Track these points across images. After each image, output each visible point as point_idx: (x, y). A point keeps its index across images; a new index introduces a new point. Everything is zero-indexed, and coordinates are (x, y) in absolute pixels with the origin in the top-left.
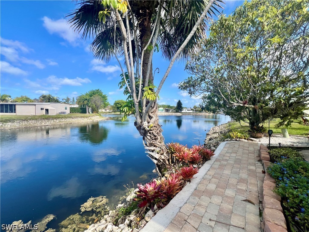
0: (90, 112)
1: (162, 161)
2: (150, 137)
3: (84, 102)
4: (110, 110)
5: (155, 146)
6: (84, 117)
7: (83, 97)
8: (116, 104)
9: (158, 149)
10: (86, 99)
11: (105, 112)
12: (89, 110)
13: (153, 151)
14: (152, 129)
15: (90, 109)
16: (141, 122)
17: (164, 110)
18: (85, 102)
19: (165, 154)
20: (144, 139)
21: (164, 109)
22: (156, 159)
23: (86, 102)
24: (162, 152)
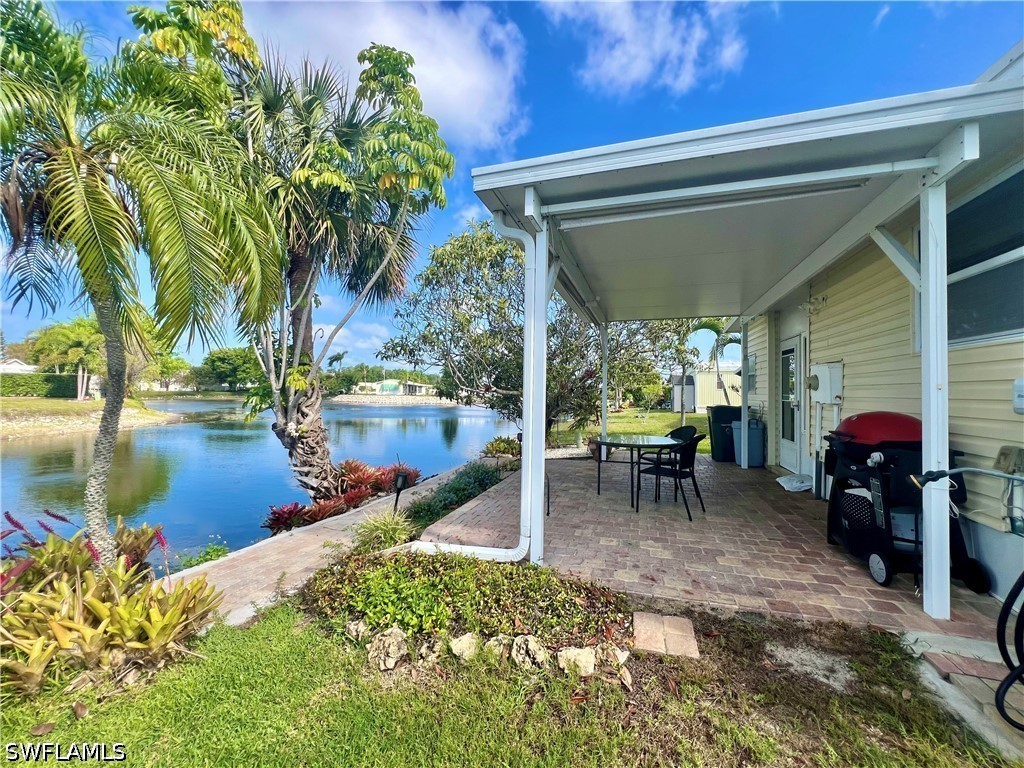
0: (91, 391)
1: (323, 490)
2: (303, 449)
3: (66, 353)
4: (187, 385)
5: (311, 466)
6: (66, 413)
7: (64, 335)
8: (214, 361)
9: (316, 470)
10: (79, 344)
11: (160, 394)
12: (91, 387)
13: (307, 474)
14: (306, 435)
15: (91, 382)
16: (286, 424)
17: (401, 387)
18: (69, 352)
19: (330, 479)
20: (291, 455)
21: (400, 383)
22: (312, 488)
23: (74, 355)
24: (323, 475)
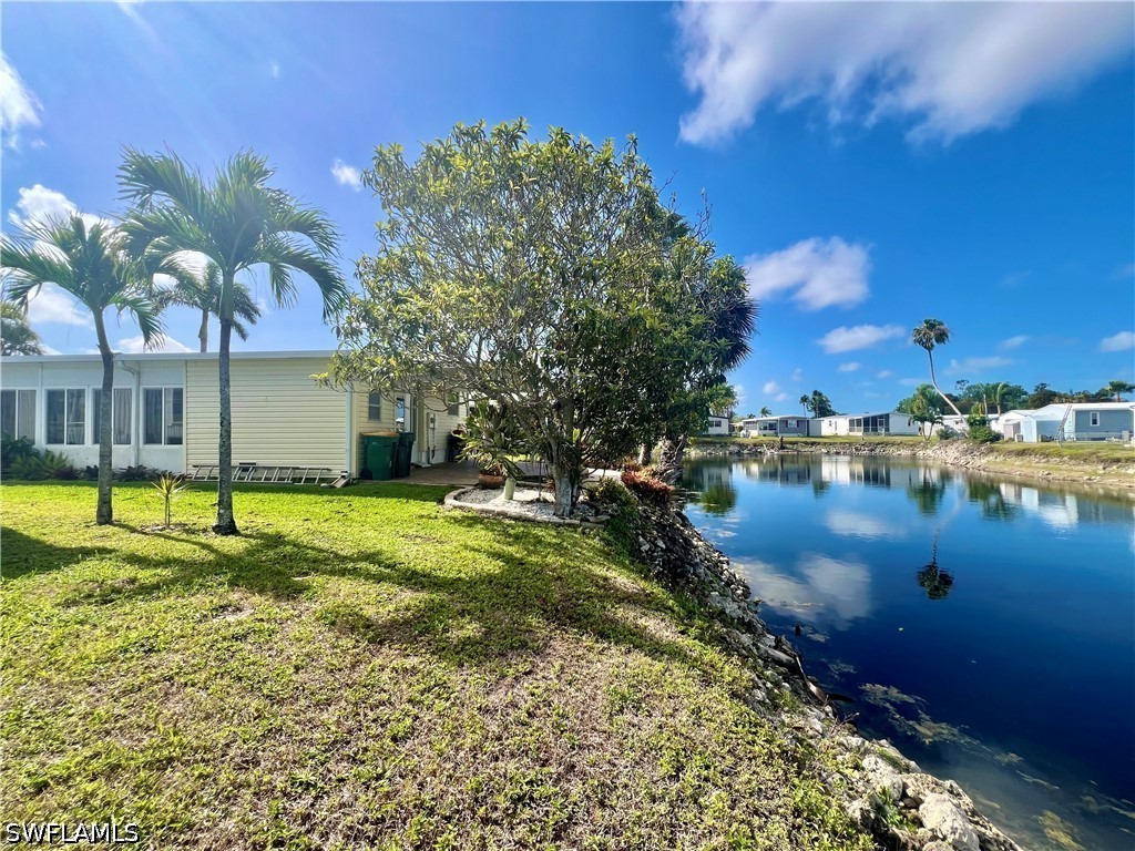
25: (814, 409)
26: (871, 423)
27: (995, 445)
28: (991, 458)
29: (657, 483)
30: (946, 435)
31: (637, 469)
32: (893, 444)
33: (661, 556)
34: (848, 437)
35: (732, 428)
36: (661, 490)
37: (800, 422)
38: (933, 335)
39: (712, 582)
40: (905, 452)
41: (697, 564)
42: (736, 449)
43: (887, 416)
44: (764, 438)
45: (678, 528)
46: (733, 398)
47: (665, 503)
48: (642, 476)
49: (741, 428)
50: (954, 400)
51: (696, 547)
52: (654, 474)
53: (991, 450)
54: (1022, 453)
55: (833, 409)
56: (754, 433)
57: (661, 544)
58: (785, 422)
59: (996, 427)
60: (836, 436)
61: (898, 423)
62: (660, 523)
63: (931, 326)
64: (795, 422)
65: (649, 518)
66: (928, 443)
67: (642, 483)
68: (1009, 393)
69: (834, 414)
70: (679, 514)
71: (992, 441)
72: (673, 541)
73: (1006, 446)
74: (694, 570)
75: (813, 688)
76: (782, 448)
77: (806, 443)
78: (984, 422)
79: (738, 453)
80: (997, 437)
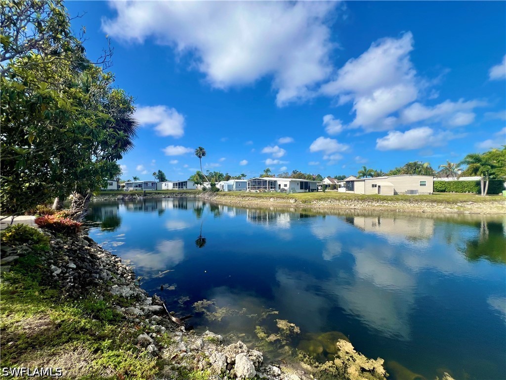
25: (159, 178)
26: (181, 184)
27: (218, 193)
28: (217, 197)
29: (68, 221)
30: (204, 189)
31: (51, 213)
32: (188, 193)
33: (72, 275)
34: (172, 190)
35: (119, 186)
36: (72, 225)
37: (153, 183)
38: (201, 153)
39: (112, 278)
40: (192, 196)
41: (101, 270)
42: (121, 197)
43: (186, 182)
44: (136, 191)
45: (86, 249)
46: (120, 171)
47: (75, 233)
48: (56, 218)
49: (124, 186)
50: (206, 177)
51: (99, 259)
52: (66, 216)
53: (217, 194)
54: (224, 195)
55: (166, 178)
56: (131, 189)
57: (73, 265)
58: (146, 183)
59: (218, 186)
60: (168, 190)
61: (190, 185)
62: (71, 249)
63: (201, 149)
64: (151, 184)
65: (61, 248)
66: (199, 193)
67: (55, 223)
68: (220, 175)
69: (167, 181)
70: (86, 238)
71: (217, 191)
72: (83, 260)
73: (220, 193)
74: (100, 275)
75: (174, 319)
76: (145, 195)
77: (156, 193)
78: (215, 185)
79: (123, 199)
80: (218, 190)
